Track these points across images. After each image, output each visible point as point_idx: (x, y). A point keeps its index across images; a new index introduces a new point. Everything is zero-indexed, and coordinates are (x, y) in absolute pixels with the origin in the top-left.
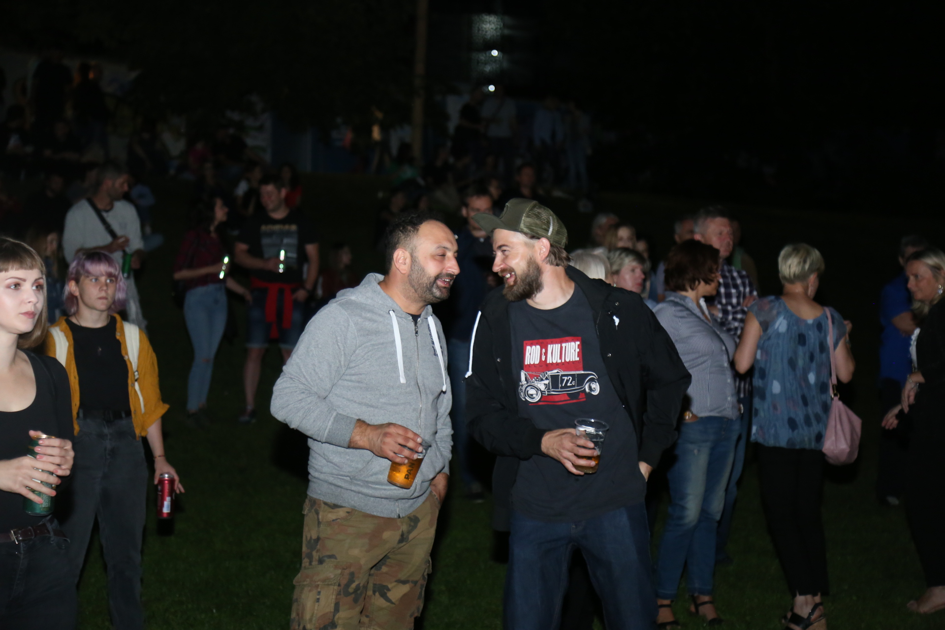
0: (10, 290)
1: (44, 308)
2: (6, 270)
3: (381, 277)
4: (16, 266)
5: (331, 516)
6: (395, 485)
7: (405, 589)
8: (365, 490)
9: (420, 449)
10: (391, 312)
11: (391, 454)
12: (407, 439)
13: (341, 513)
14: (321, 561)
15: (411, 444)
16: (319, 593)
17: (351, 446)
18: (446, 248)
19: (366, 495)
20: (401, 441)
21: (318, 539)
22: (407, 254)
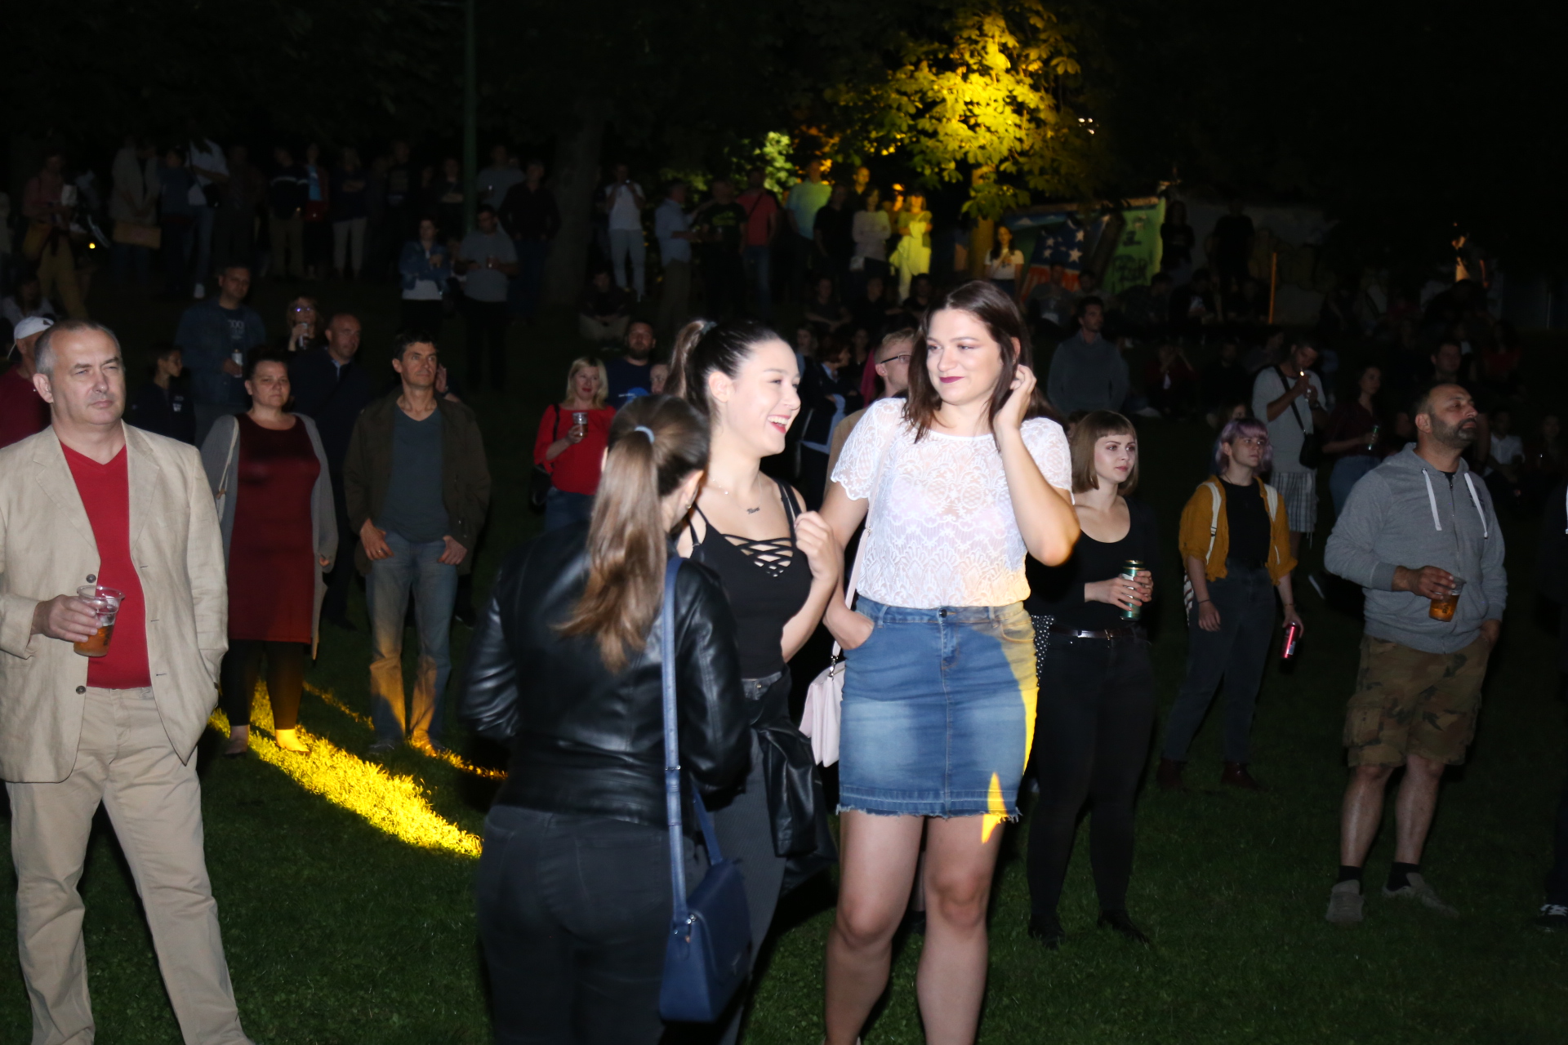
0: (1109, 451)
1: (1136, 467)
2: (1106, 435)
3: (1414, 445)
4: (1113, 432)
5: (1380, 650)
6: (1437, 619)
7: (1452, 718)
8: (1410, 628)
9: (1453, 586)
10: (1424, 472)
11: (1427, 592)
12: (1440, 577)
13: (1389, 647)
14: (1369, 688)
15: (1444, 582)
16: (1365, 713)
17: (1394, 588)
18: (1459, 398)
19: (1412, 632)
20: (1434, 580)
21: (1368, 669)
22: (1426, 416)
